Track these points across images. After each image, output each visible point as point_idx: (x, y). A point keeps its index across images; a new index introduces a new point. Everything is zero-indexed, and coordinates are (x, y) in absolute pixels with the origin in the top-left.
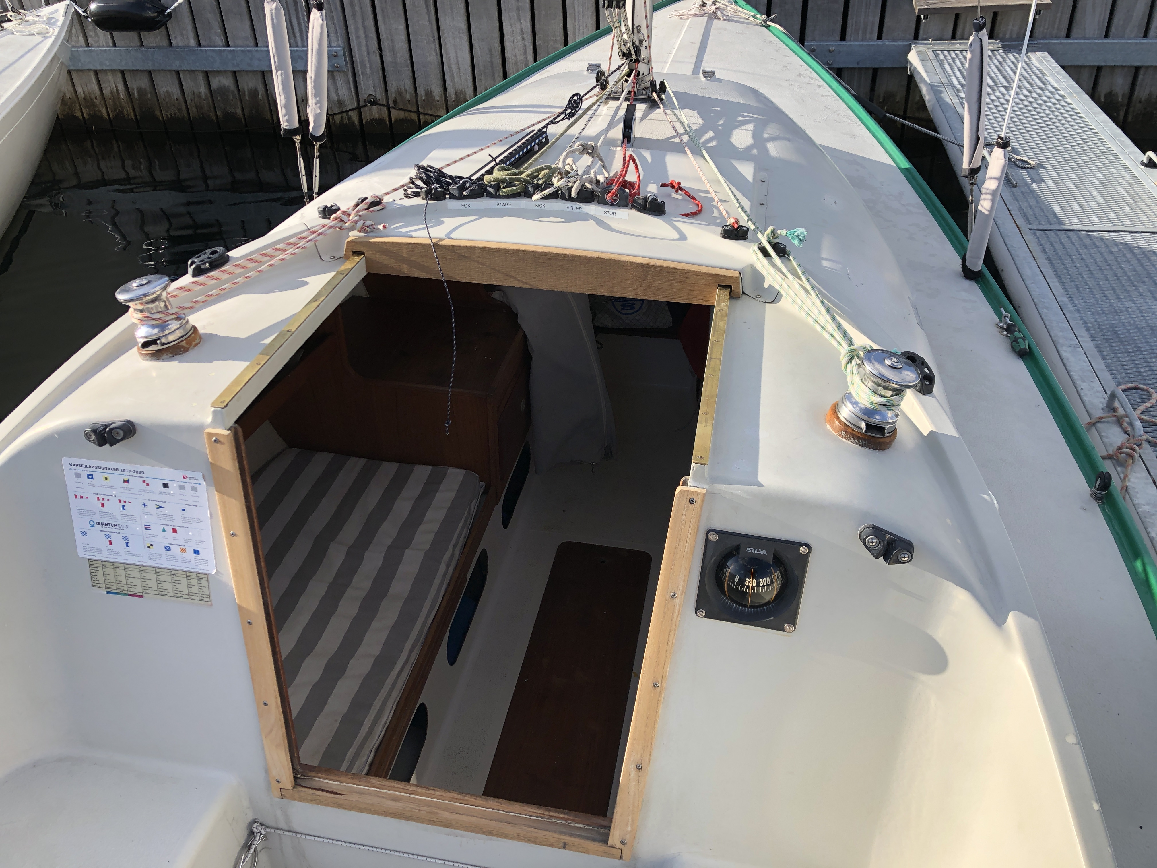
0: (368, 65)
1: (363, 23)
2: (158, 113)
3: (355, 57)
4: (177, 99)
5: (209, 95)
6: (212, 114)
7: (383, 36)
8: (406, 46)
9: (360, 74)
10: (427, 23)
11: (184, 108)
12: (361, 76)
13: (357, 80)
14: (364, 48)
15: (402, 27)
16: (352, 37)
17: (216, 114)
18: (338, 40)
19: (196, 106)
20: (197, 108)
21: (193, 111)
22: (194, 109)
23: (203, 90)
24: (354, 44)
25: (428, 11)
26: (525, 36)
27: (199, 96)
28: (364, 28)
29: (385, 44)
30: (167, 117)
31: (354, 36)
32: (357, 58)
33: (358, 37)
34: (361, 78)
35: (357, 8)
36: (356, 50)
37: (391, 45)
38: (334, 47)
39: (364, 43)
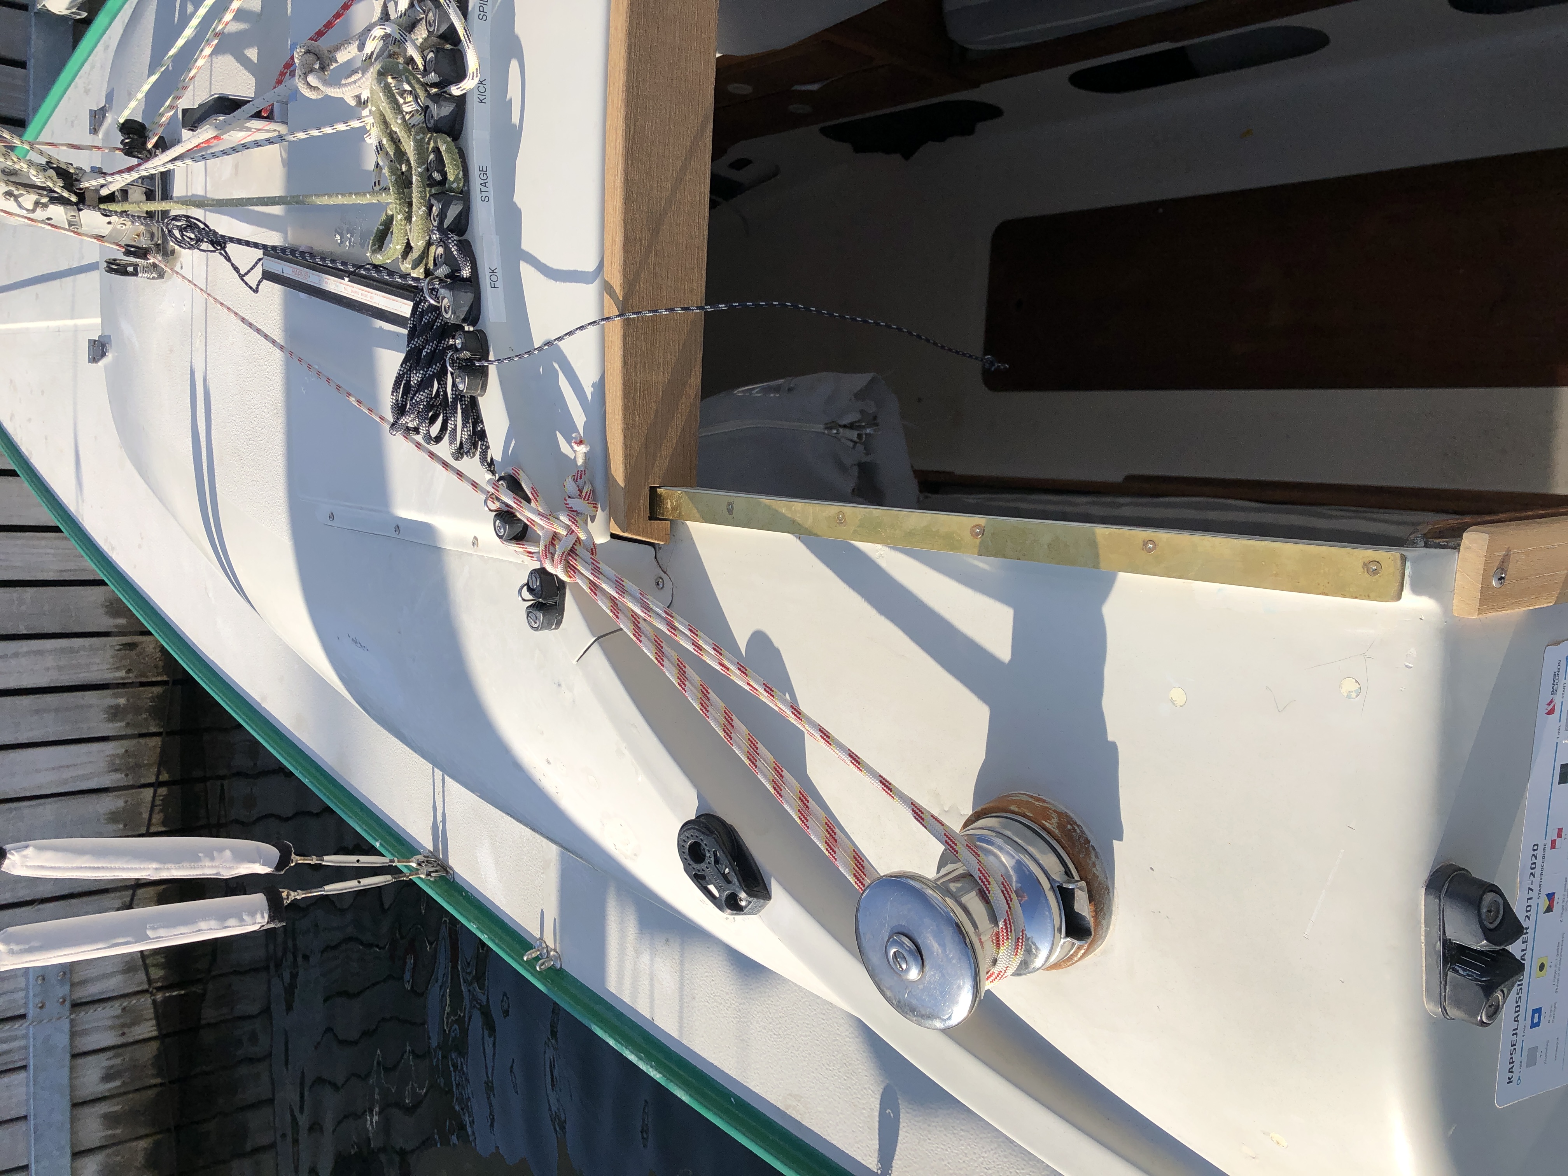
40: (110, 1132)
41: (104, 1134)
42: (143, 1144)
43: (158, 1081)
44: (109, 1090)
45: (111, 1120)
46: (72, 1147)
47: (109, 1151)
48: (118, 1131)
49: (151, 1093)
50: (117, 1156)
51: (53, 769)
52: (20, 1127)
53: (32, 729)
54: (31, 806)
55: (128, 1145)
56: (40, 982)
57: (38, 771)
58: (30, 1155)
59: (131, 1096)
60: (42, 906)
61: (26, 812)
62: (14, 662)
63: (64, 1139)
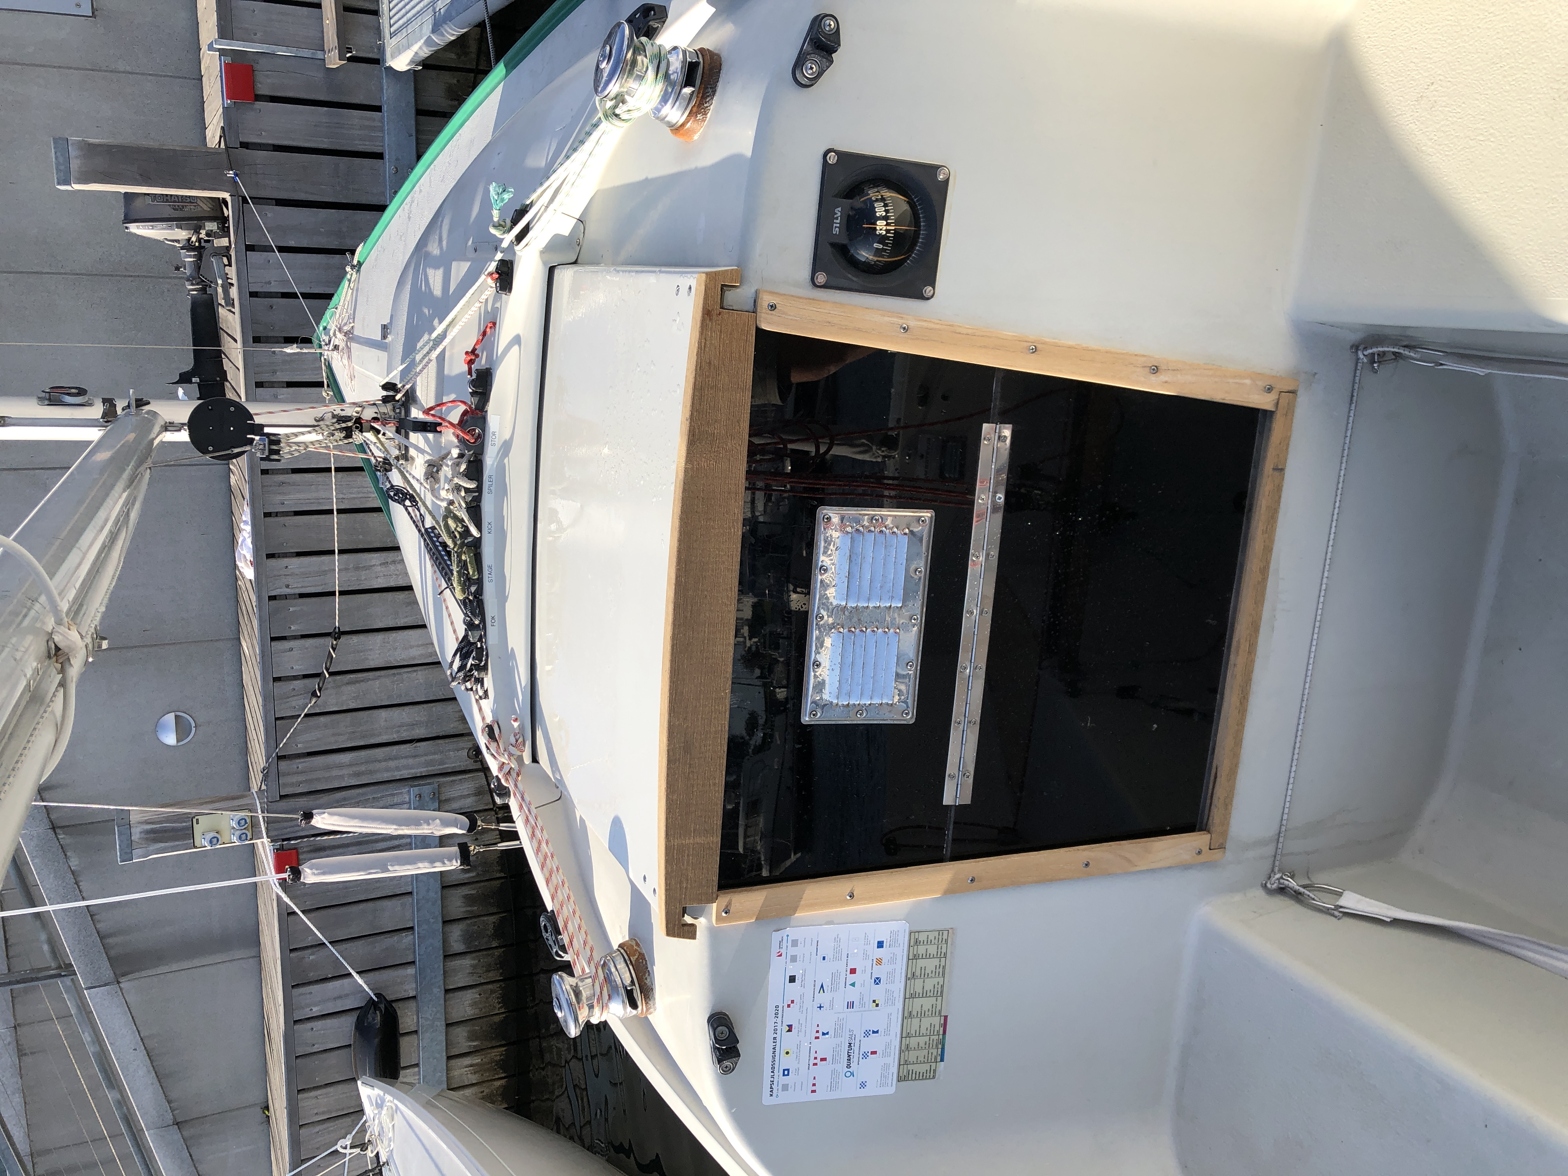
0: (431, 757)
1: (380, 761)
2: (497, 1019)
3: (421, 772)
4: (480, 995)
5: (474, 955)
6: (497, 953)
7: (395, 737)
8: (407, 708)
9: (441, 767)
10: (377, 682)
11: (490, 986)
12: (444, 766)
13: (449, 771)
14: (411, 761)
15: (383, 713)
16: (398, 775)
17: (496, 948)
18: (401, 793)
19: (488, 971)
20: (489, 971)
21: (494, 975)
22: (490, 974)
23: (467, 962)
24: (406, 773)
25: (362, 681)
26: (389, 560)
27: (474, 967)
28: (385, 760)
29: (405, 735)
30: (501, 1007)
31: (396, 773)
32: (422, 771)
33: (398, 769)
34: (447, 766)
35: (363, 768)
36: (413, 771)
37: (405, 728)
38: (410, 799)
39: (404, 762)
40: (469, 909)
41: (464, 909)
42: (492, 919)
43: (502, 875)
44: (468, 878)
45: (469, 900)
46: (443, 918)
47: (468, 922)
48: (475, 908)
49: (497, 883)
50: (474, 926)
51: (422, 645)
52: (407, 900)
53: (407, 617)
54: (407, 672)
55: (482, 918)
56: (417, 799)
57: (412, 647)
58: (413, 920)
59: (482, 884)
60: (418, 744)
61: (405, 676)
62: (392, 567)
63: (437, 910)
